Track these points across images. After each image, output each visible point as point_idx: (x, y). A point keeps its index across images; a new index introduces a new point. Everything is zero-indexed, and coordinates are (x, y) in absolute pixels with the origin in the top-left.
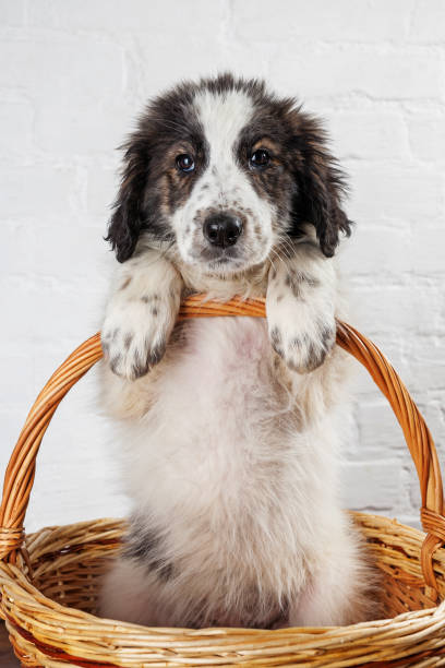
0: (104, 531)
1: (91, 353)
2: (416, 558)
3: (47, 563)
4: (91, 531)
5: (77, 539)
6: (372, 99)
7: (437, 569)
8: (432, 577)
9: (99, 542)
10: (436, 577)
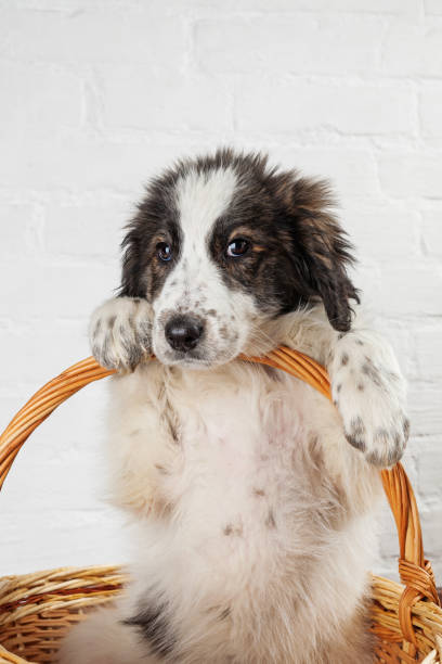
0: (65, 581)
1: (56, 394)
2: (393, 612)
3: (6, 614)
4: (51, 581)
5: (38, 588)
6: (341, 134)
7: (416, 623)
8: (411, 630)
9: (59, 592)
10: (416, 632)
